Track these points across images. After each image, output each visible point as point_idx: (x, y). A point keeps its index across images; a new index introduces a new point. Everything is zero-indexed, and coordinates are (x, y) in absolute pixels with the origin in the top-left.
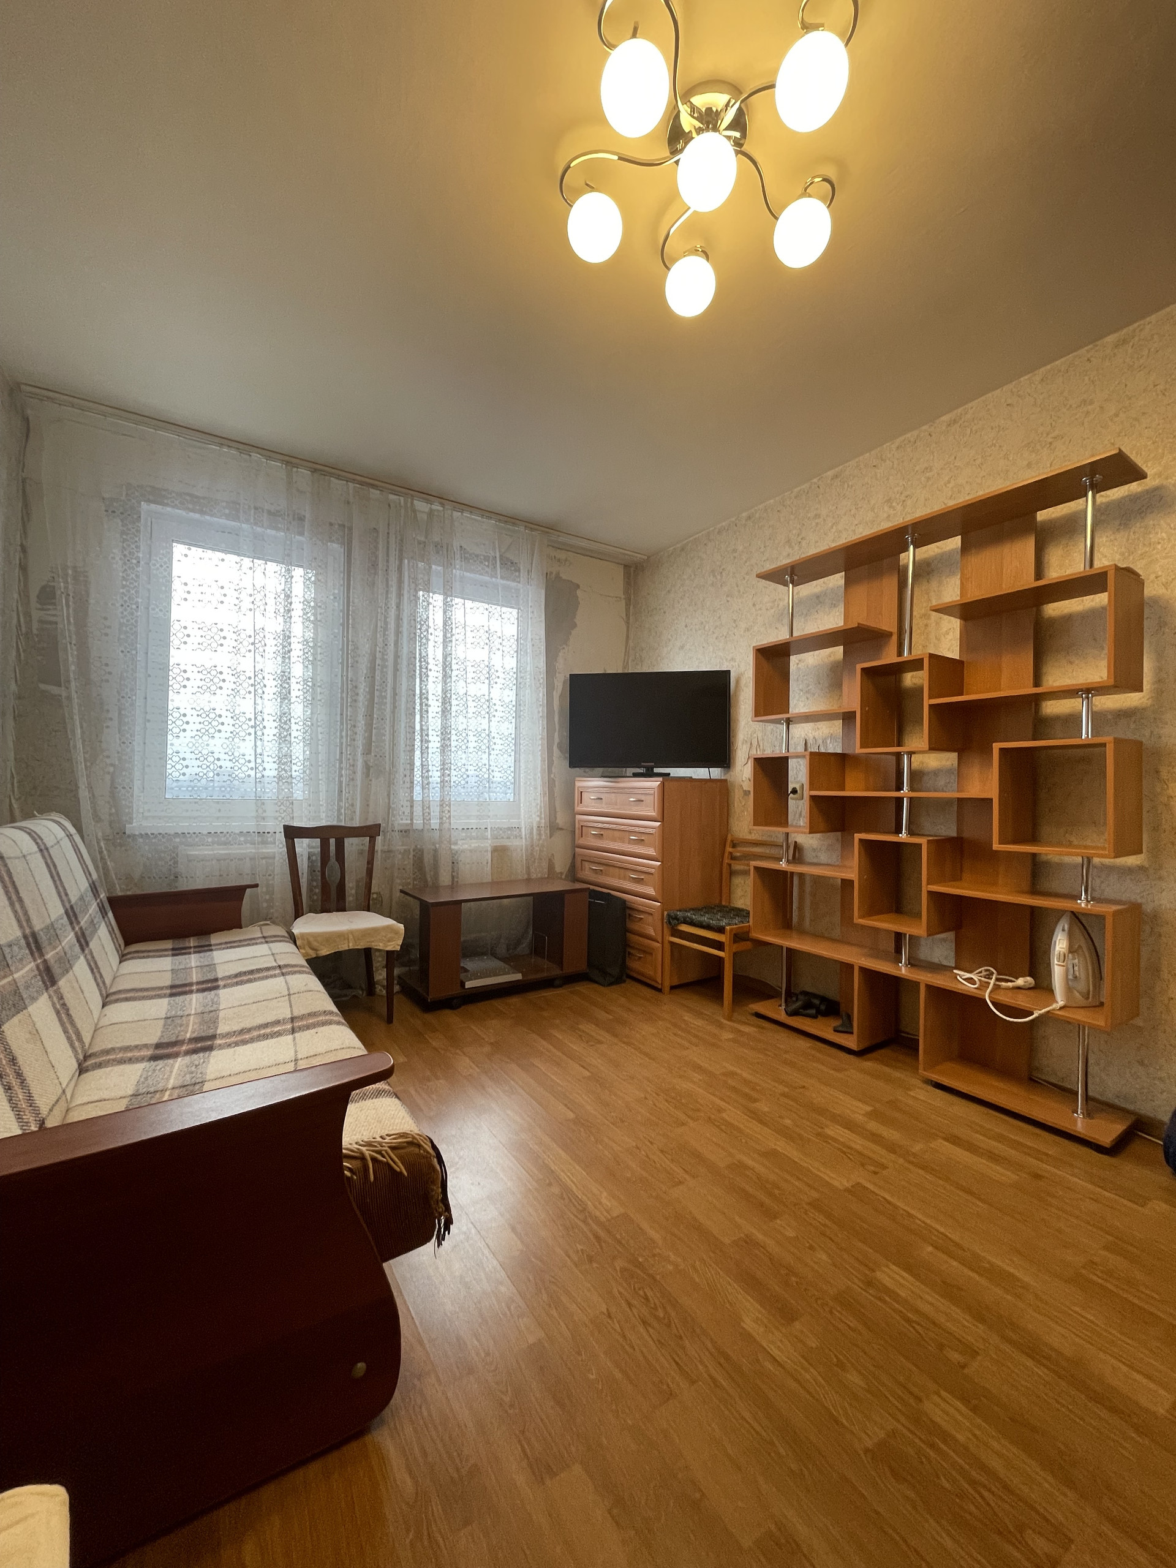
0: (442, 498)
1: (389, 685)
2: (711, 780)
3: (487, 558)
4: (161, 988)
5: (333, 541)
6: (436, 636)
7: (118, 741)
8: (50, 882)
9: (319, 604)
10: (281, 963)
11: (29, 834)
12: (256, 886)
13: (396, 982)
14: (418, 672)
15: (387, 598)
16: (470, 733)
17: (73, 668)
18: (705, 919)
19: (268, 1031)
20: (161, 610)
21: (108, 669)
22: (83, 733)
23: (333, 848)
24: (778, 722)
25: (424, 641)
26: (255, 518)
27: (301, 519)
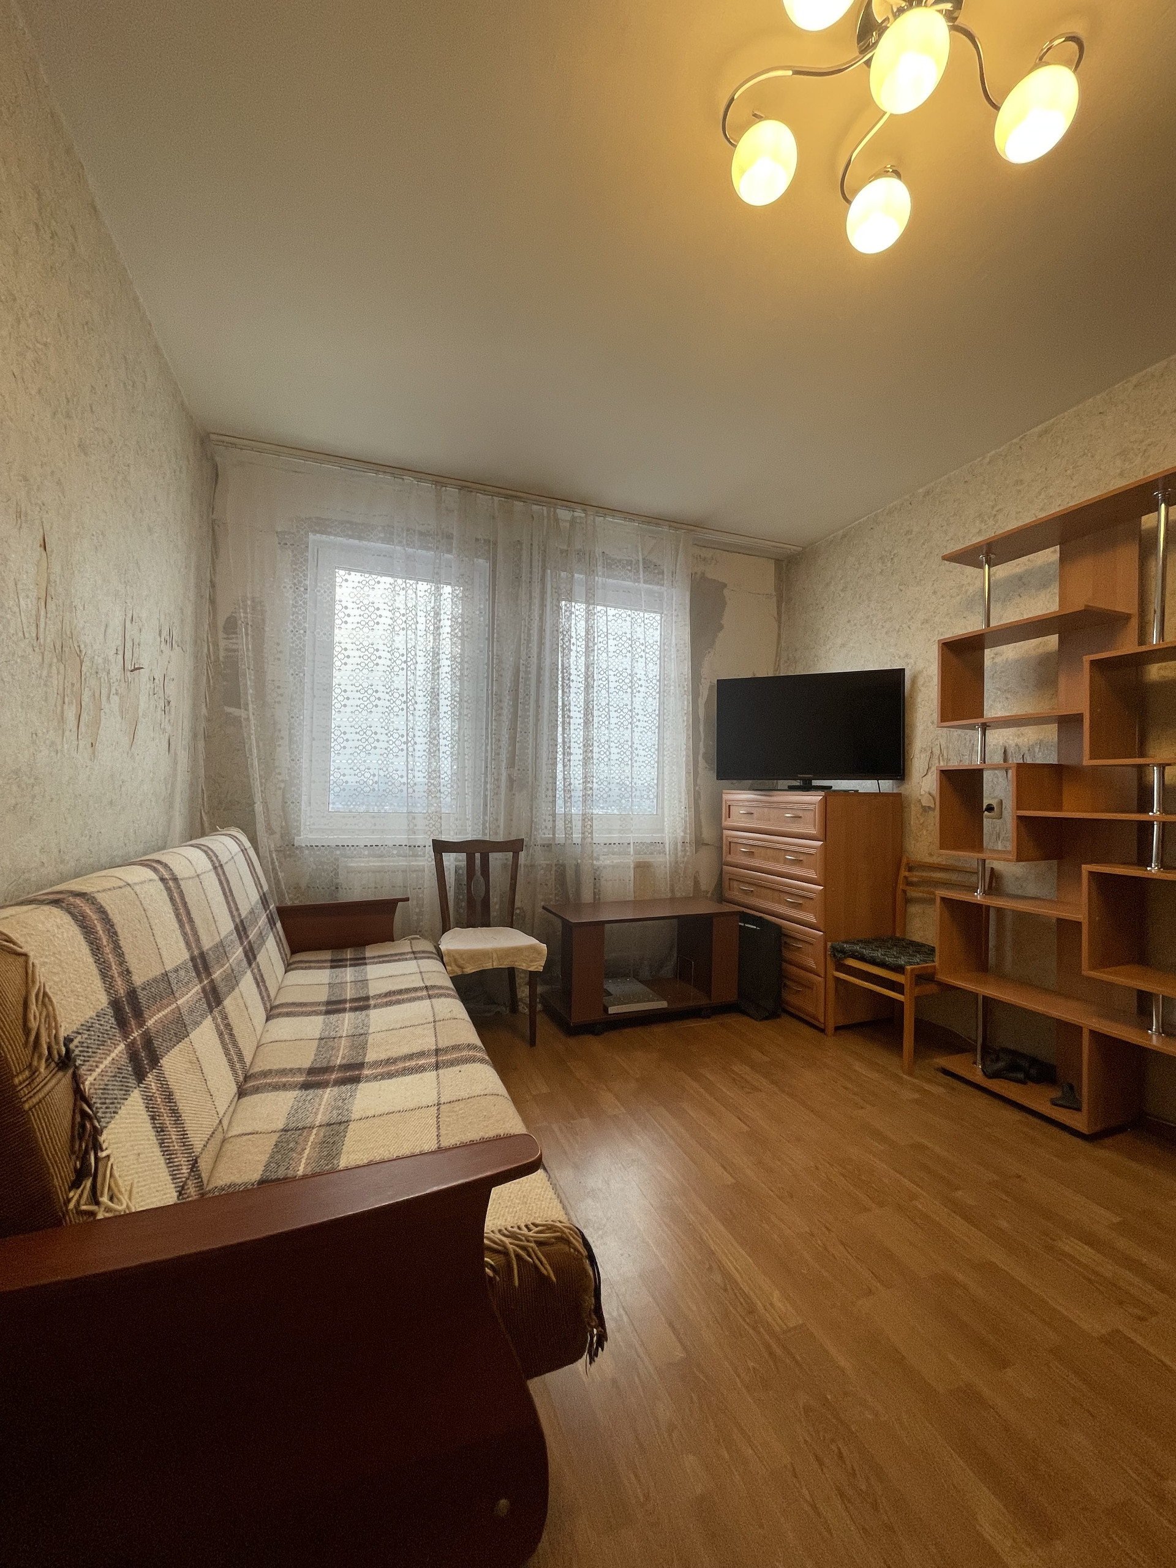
0: (584, 504)
1: (532, 698)
2: (880, 794)
3: (630, 563)
4: (318, 1004)
5: (478, 557)
6: (577, 647)
7: (288, 757)
8: (221, 898)
9: (466, 620)
10: (428, 984)
11: (205, 852)
12: (407, 899)
13: (538, 1000)
14: (560, 683)
15: (530, 609)
16: (612, 744)
17: (251, 691)
18: (878, 954)
19: (413, 1063)
20: (325, 634)
21: (280, 691)
22: (259, 751)
23: (478, 862)
24: (972, 727)
25: (566, 651)
26: (407, 540)
27: (449, 537)
